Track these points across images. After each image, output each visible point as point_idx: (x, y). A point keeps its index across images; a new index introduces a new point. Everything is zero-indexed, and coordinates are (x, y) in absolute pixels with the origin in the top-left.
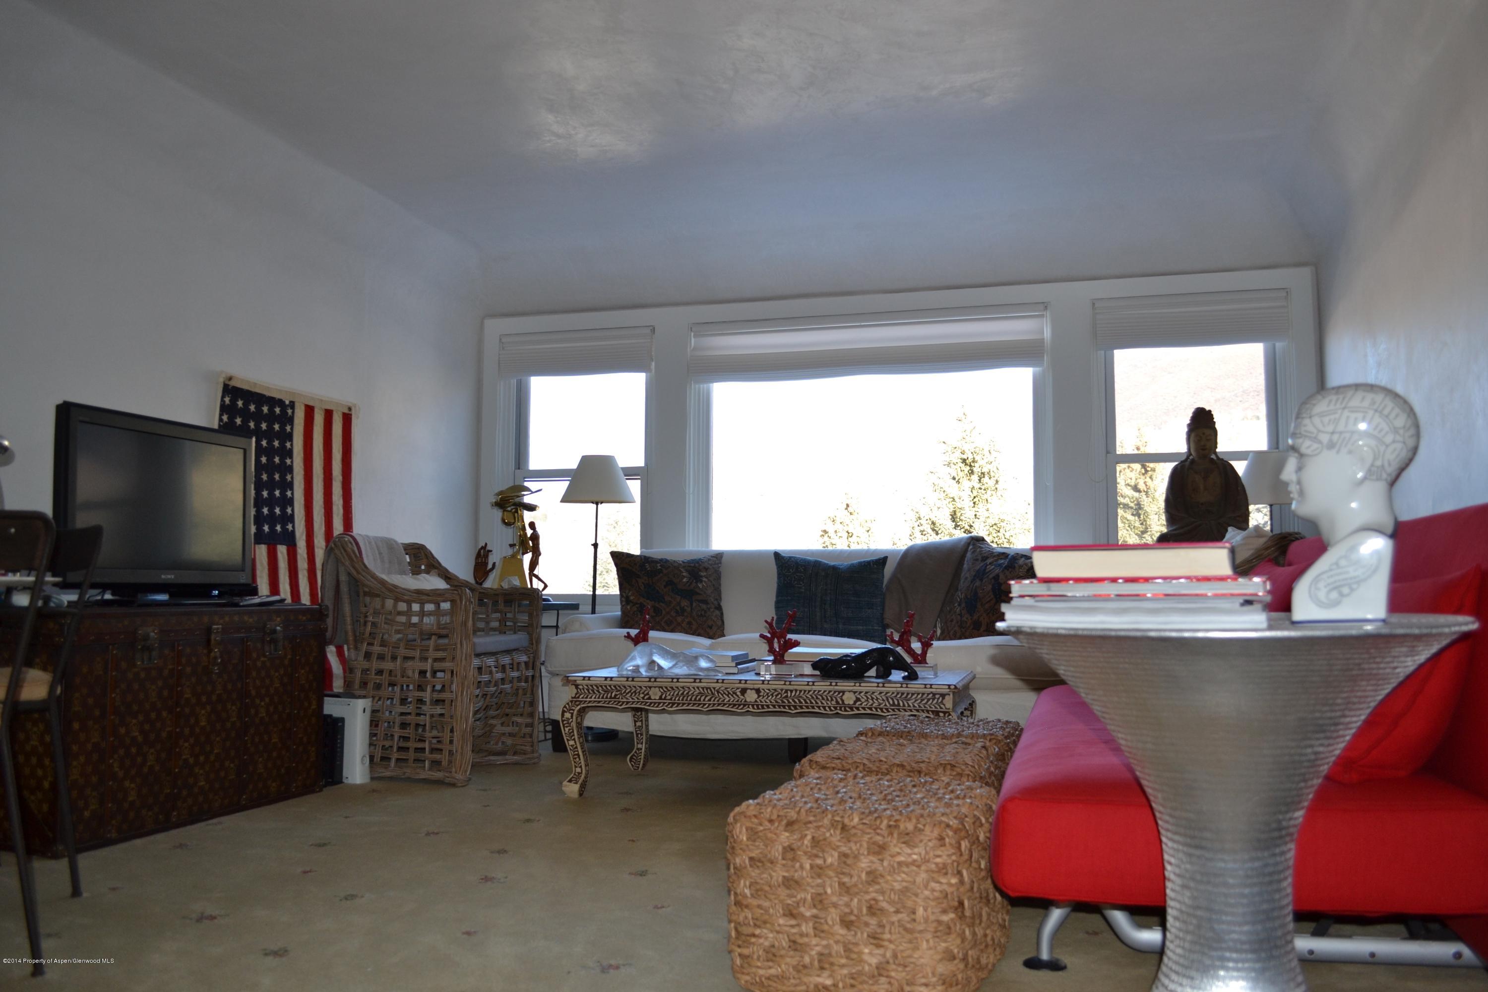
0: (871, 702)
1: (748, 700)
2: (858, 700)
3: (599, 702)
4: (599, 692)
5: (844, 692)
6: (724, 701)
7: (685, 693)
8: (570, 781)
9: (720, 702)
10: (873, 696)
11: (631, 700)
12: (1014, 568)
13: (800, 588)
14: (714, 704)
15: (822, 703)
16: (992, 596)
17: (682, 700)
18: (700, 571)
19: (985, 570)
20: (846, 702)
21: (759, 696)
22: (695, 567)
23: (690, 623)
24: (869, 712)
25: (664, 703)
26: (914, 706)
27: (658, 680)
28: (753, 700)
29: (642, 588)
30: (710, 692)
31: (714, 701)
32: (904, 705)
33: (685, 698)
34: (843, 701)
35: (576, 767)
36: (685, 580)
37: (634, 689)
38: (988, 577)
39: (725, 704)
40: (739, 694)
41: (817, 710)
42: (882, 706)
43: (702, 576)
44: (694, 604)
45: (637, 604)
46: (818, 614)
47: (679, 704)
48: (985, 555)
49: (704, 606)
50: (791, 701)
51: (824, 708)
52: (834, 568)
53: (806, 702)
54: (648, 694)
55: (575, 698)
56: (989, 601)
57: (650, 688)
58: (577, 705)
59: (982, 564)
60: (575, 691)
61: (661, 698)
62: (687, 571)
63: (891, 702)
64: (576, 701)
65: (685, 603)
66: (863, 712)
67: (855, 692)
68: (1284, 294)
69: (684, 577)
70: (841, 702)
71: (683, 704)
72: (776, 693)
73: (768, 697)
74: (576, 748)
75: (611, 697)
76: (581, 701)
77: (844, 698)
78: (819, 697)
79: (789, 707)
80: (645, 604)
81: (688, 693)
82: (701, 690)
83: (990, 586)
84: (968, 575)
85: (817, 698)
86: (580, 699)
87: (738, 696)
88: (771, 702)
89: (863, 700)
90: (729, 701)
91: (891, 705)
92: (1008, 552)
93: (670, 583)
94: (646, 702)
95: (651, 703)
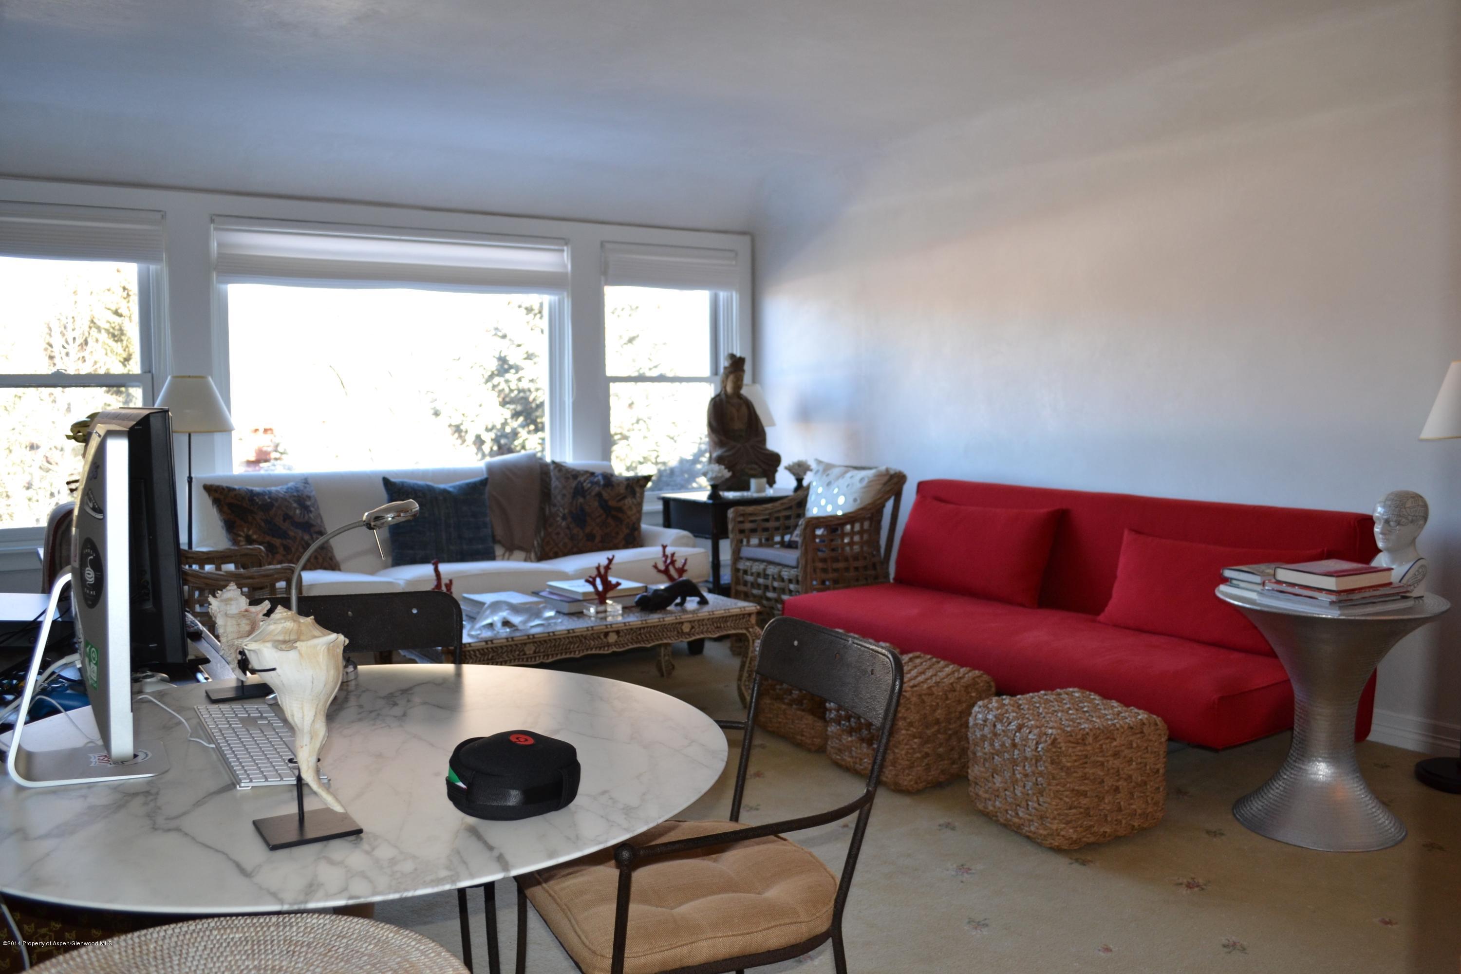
1: (610, 641)
2: (693, 627)
4: (475, 656)
5: (683, 623)
7: (557, 644)
9: (587, 647)
10: (703, 623)
11: (507, 658)
14: (583, 650)
15: (667, 634)
16: (602, 512)
17: (554, 650)
18: (305, 500)
19: (582, 488)
20: (684, 631)
21: (619, 636)
22: (298, 496)
23: (316, 558)
24: (702, 636)
25: (540, 657)
26: (731, 626)
27: (535, 636)
28: (614, 641)
29: (263, 524)
30: (578, 640)
31: (582, 647)
32: (724, 627)
33: (557, 649)
34: (682, 630)
36: (298, 512)
37: (510, 648)
38: (589, 494)
39: (592, 649)
40: (602, 637)
41: (665, 641)
42: (709, 630)
43: (309, 506)
45: (263, 543)
46: (444, 537)
47: (553, 655)
48: (572, 474)
50: (643, 636)
51: (669, 638)
52: (445, 492)
53: (655, 636)
54: (523, 650)
56: (600, 516)
57: (525, 644)
59: (576, 483)
61: (535, 652)
62: (295, 501)
63: (715, 625)
65: (306, 537)
66: (698, 637)
67: (690, 622)
68: (732, 255)
69: (295, 509)
70: (681, 632)
71: (557, 655)
72: (632, 632)
73: (626, 636)
75: (488, 659)
77: (683, 627)
78: (665, 629)
79: (643, 641)
80: (273, 542)
81: (559, 644)
82: (571, 639)
83: (596, 503)
84: (562, 492)
85: (664, 631)
87: (601, 639)
88: (628, 640)
89: (696, 627)
90: (594, 645)
91: (715, 628)
92: (591, 470)
93: (287, 517)
94: (523, 659)
95: (527, 659)
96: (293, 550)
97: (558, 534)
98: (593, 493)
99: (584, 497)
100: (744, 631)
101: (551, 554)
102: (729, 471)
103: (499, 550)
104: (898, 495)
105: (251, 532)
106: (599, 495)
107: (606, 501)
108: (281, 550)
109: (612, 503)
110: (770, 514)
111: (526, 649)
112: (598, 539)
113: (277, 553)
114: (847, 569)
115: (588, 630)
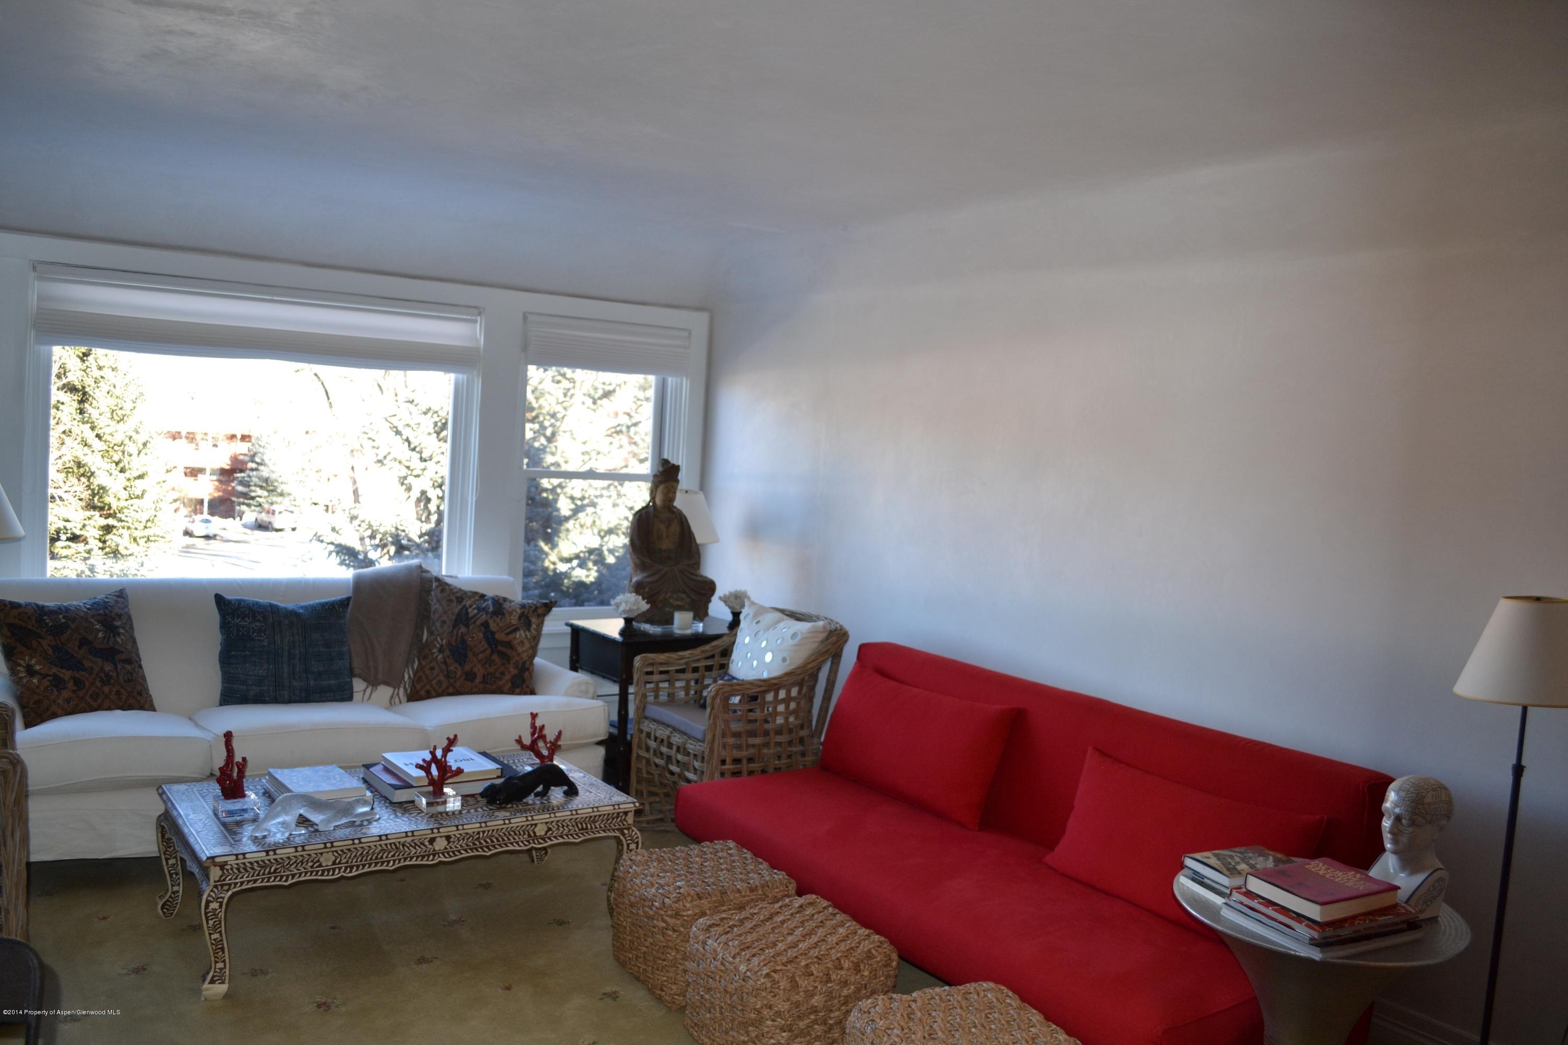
0: (561, 829)
1: (437, 849)
2: (549, 829)
3: (255, 881)
4: (253, 869)
5: (536, 825)
6: (409, 854)
7: (365, 853)
8: (212, 982)
9: (405, 856)
10: (564, 824)
11: (296, 871)
12: (503, 614)
13: (263, 641)
14: (400, 860)
15: (514, 839)
16: (486, 646)
17: (361, 861)
18: (114, 619)
19: (467, 613)
20: (538, 834)
21: (449, 842)
22: (105, 615)
23: (118, 693)
24: (561, 840)
25: (340, 869)
26: (601, 827)
27: (335, 844)
28: (442, 848)
29: (50, 652)
30: (394, 847)
31: (398, 856)
32: (592, 828)
33: (365, 858)
34: (534, 833)
35: (216, 962)
36: (100, 635)
37: (301, 859)
38: (474, 623)
39: (411, 858)
40: (427, 843)
41: (511, 848)
42: (571, 832)
43: (117, 627)
44: (119, 667)
45: (49, 675)
46: (286, 670)
47: (358, 867)
48: (459, 595)
49: (128, 667)
50: (482, 841)
51: (517, 843)
52: (291, 613)
53: (498, 840)
54: (318, 861)
55: (218, 881)
56: (484, 651)
57: (321, 854)
58: (227, 891)
59: (460, 607)
60: (220, 873)
61: (334, 863)
62: (99, 621)
63: (580, 826)
64: (222, 886)
65: (108, 667)
66: (556, 841)
67: (547, 823)
68: (686, 334)
69: (99, 631)
70: (532, 835)
71: (364, 866)
72: (468, 837)
73: (459, 841)
74: (221, 940)
75: (269, 873)
76: (230, 885)
77: (536, 830)
78: (512, 833)
79: (481, 848)
80: (61, 675)
81: (367, 853)
82: (384, 846)
83: (481, 635)
84: (445, 618)
85: (510, 834)
86: (227, 882)
87: (425, 846)
88: (461, 846)
89: (554, 829)
90: (416, 853)
91: (580, 830)
92: (481, 591)
93: (84, 642)
94: (317, 872)
95: (323, 871)
96: (87, 684)
97: (432, 669)
98: (478, 623)
99: (467, 626)
100: (617, 834)
101: (422, 693)
102: (647, 603)
103: (358, 685)
104: (836, 656)
105: (33, 662)
106: (486, 625)
107: (493, 633)
108: (71, 685)
109: (500, 636)
110: (686, 663)
111: (321, 860)
112: (479, 679)
113: (65, 688)
114: (766, 745)
115: (407, 836)
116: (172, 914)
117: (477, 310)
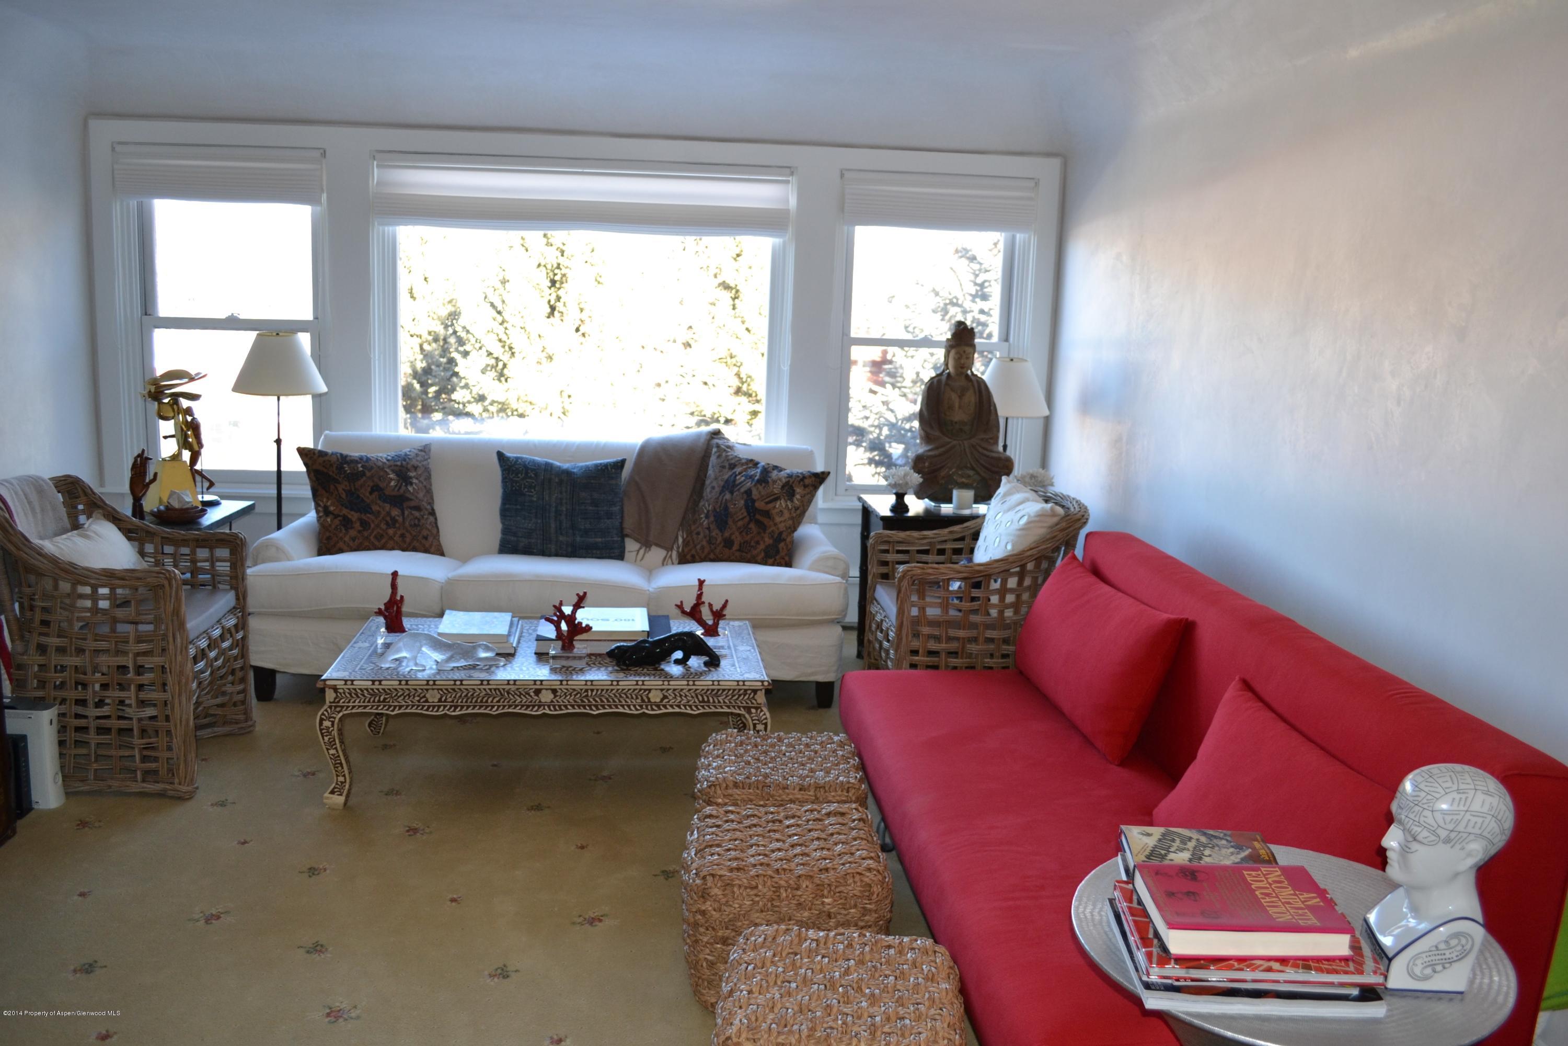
0: (679, 699)
1: (543, 700)
2: (665, 697)
3: (365, 707)
4: (363, 695)
5: (650, 690)
6: (515, 702)
7: (469, 695)
8: (332, 792)
9: (510, 703)
10: (682, 693)
11: (404, 703)
12: (767, 482)
13: (532, 496)
14: (504, 706)
15: (626, 702)
16: (745, 514)
17: (466, 702)
18: (408, 470)
19: (735, 481)
20: (652, 700)
21: (555, 696)
22: (402, 466)
23: (402, 536)
24: (677, 710)
25: (445, 706)
26: (724, 702)
27: (437, 683)
28: (549, 700)
29: (344, 496)
30: (498, 693)
31: (504, 702)
32: (714, 702)
33: (470, 700)
34: (649, 699)
35: (337, 776)
36: (393, 483)
37: (407, 692)
38: (739, 490)
39: (516, 706)
40: (532, 694)
41: (621, 710)
42: (690, 703)
43: (411, 478)
44: (406, 513)
45: (339, 516)
46: (553, 526)
47: (462, 707)
48: (733, 461)
49: (417, 514)
50: (591, 700)
51: (629, 706)
52: (567, 473)
53: (608, 701)
54: (424, 696)
55: (334, 702)
56: (742, 519)
57: (427, 690)
58: (339, 712)
59: (730, 473)
60: (334, 695)
61: (440, 700)
62: (393, 471)
63: (701, 699)
64: (336, 707)
65: (395, 512)
66: (671, 710)
67: (662, 690)
68: (1032, 184)
69: (391, 479)
70: (646, 700)
71: (468, 707)
72: (575, 693)
73: (566, 696)
74: (339, 756)
75: (379, 701)
76: (342, 707)
77: (651, 695)
78: (623, 695)
79: (590, 706)
80: (350, 516)
81: (472, 695)
82: (488, 691)
83: (742, 502)
84: (714, 484)
85: (621, 696)
86: (341, 704)
87: (531, 696)
88: (569, 702)
89: (670, 698)
90: (521, 702)
91: (700, 702)
92: (756, 459)
93: (376, 489)
94: (424, 706)
95: (429, 707)
96: (372, 526)
97: (698, 534)
98: (742, 490)
99: (732, 493)
100: (742, 712)
101: (689, 557)
103: (631, 546)
105: (329, 504)
106: (749, 492)
107: (753, 501)
108: (357, 525)
109: (760, 505)
111: (427, 696)
112: (736, 547)
113: (352, 528)
114: (975, 640)
115: (508, 684)
116: (379, 732)
117: (790, 170)
